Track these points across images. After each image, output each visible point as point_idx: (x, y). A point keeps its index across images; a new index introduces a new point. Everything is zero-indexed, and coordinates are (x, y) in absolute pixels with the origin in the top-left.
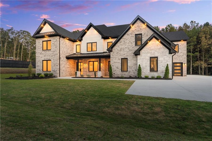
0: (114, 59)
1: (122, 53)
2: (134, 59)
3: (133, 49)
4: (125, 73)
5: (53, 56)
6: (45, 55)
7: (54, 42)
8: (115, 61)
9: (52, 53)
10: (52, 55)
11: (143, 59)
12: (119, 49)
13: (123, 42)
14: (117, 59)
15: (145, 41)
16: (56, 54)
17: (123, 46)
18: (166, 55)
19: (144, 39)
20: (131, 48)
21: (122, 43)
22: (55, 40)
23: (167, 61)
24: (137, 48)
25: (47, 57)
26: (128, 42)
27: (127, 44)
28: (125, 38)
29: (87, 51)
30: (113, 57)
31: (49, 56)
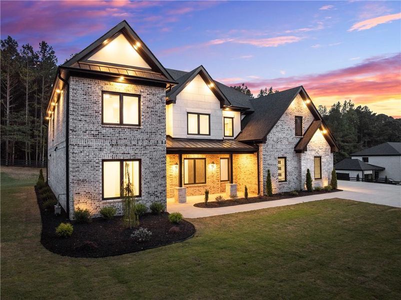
0: (268, 158)
1: (279, 146)
2: (294, 158)
3: (293, 141)
4: (284, 185)
5: (151, 149)
7: (151, 104)
8: (269, 162)
9: (145, 136)
10: (146, 142)
11: (307, 159)
12: (275, 139)
13: (280, 126)
14: (272, 158)
15: (306, 128)
16: (160, 142)
17: (280, 135)
18: (328, 155)
19: (305, 126)
20: (290, 140)
21: (278, 129)
22: (155, 99)
23: (329, 163)
24: (297, 140)
25: (124, 149)
26: (286, 127)
27: (286, 132)
29: (188, 134)
30: (267, 154)
31: (134, 147)
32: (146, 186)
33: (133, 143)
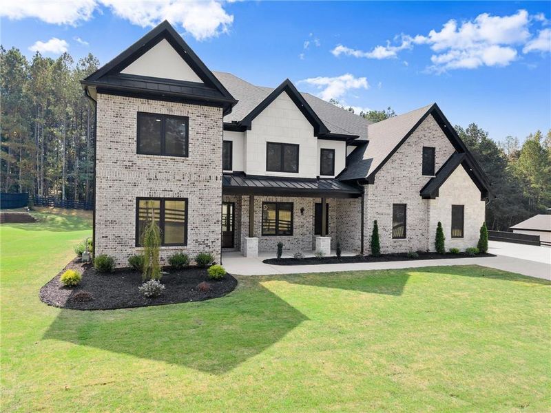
0: (378, 205)
1: (395, 188)
2: (420, 206)
3: (418, 182)
4: (401, 243)
5: (201, 185)
6: (152, 176)
7: (202, 129)
8: (379, 210)
10: (194, 178)
13: (398, 161)
14: (385, 204)
15: (441, 165)
17: (398, 173)
18: (476, 203)
19: (440, 161)
20: (414, 180)
21: (395, 165)
23: (478, 215)
24: (427, 179)
25: (165, 185)
26: (408, 163)
27: (407, 169)
28: (402, 151)
29: (267, 170)
30: (376, 198)
31: (178, 182)
32: (193, 232)
33: (177, 178)
